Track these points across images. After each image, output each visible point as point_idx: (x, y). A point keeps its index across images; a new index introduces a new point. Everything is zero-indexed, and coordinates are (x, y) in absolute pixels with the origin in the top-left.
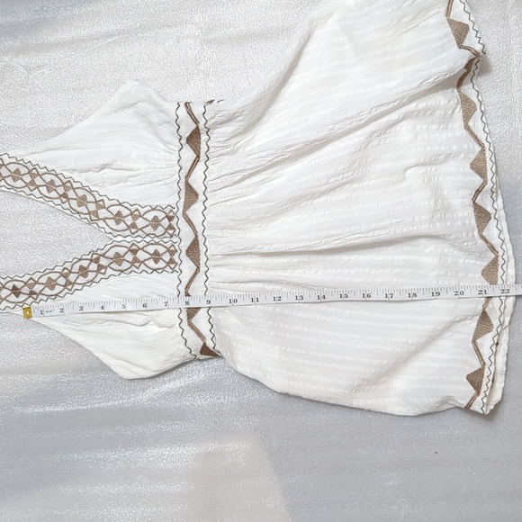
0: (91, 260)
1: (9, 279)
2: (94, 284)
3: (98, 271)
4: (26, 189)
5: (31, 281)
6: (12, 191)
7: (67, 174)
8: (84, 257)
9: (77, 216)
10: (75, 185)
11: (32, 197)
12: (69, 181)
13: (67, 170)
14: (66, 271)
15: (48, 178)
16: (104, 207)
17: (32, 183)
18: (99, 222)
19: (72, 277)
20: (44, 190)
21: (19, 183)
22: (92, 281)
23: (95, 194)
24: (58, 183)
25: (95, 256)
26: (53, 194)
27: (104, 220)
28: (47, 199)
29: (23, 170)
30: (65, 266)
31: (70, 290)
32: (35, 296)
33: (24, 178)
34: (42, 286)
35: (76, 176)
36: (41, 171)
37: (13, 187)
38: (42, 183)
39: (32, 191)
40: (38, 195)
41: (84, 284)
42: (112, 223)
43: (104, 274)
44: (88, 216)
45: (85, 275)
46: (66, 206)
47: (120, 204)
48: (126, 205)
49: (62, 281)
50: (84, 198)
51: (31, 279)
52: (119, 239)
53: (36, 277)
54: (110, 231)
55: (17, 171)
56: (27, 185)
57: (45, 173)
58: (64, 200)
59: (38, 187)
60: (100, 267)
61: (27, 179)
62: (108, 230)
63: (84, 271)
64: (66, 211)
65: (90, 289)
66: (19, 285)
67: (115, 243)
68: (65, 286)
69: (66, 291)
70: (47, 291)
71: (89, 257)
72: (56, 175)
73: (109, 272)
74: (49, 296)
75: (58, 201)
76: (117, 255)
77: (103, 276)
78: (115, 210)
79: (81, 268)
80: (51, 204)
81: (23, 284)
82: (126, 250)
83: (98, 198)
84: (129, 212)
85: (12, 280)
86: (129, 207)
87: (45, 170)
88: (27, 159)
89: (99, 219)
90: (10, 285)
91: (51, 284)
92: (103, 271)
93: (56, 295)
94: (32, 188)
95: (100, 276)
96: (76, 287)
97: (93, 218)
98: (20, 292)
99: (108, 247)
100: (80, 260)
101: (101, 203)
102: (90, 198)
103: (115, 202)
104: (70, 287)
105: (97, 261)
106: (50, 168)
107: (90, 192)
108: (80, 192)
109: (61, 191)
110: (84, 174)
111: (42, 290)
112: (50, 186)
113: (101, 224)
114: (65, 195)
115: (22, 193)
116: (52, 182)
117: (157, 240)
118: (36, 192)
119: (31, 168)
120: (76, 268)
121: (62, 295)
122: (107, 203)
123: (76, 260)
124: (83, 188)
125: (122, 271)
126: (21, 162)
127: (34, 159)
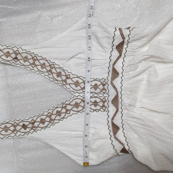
0: (62, 108)
1: (20, 121)
2: (64, 119)
3: (66, 113)
4: (30, 67)
5: (33, 121)
6: (23, 67)
7: (52, 61)
8: (59, 106)
9: (56, 82)
10: (56, 66)
11: (33, 70)
12: (53, 64)
13: (52, 59)
14: (49, 114)
15: (42, 62)
16: (70, 78)
17: (34, 64)
18: (67, 85)
19: (53, 117)
20: (39, 67)
21: (27, 63)
22: (63, 118)
23: (66, 71)
24: (47, 64)
25: (64, 105)
26: (44, 70)
27: (69, 84)
28: (41, 72)
29: (29, 57)
30: (49, 112)
31: (53, 123)
32: (34, 129)
33: (30, 61)
34: (38, 123)
35: (57, 62)
36: (39, 58)
37: (24, 65)
38: (39, 64)
39: (33, 67)
40: (36, 70)
41: (59, 120)
42: (73, 86)
43: (69, 113)
44: (62, 82)
45: (60, 115)
46: (51, 76)
47: (78, 77)
48: (81, 77)
49: (48, 119)
50: (60, 73)
51: (33, 120)
52: (77, 94)
53: (35, 119)
54: (73, 90)
55: (26, 57)
56: (31, 64)
57: (41, 59)
58: (50, 73)
59: (36, 66)
60: (67, 110)
61: (31, 61)
62: (72, 90)
63: (59, 113)
64: (51, 79)
65: (63, 122)
66: (26, 124)
67: (75, 97)
68: (50, 122)
69: (50, 124)
70: (41, 125)
71: (61, 106)
72: (47, 61)
73: (72, 112)
74: (42, 128)
75: (47, 74)
76: (76, 103)
77: (69, 115)
78: (75, 80)
79: (58, 112)
80: (43, 75)
81: (29, 123)
82: (81, 101)
83: (67, 74)
84: (82, 81)
85: (23, 121)
86: (83, 79)
87: (41, 58)
88: (32, 51)
89: (67, 84)
90: (21, 124)
91: (43, 121)
92: (69, 112)
93: (46, 127)
94: (33, 66)
95: (67, 115)
96: (55, 121)
97: (64, 83)
98: (27, 127)
99: (72, 99)
100: (57, 108)
101: (68, 76)
102: (63, 73)
103: (75, 76)
104: (52, 122)
105: (65, 107)
106: (44, 57)
107: (64, 70)
108: (58, 70)
109: (48, 68)
110: (61, 61)
111: (39, 125)
112: (43, 66)
113: (68, 86)
114: (50, 71)
115: (28, 68)
116: (44, 64)
117: (96, 95)
118: (35, 68)
119: (34, 56)
120: (55, 112)
121: (49, 126)
122: (72, 76)
123: (54, 108)
124: (60, 68)
125: (78, 111)
126: (29, 53)
127: (36, 52)
